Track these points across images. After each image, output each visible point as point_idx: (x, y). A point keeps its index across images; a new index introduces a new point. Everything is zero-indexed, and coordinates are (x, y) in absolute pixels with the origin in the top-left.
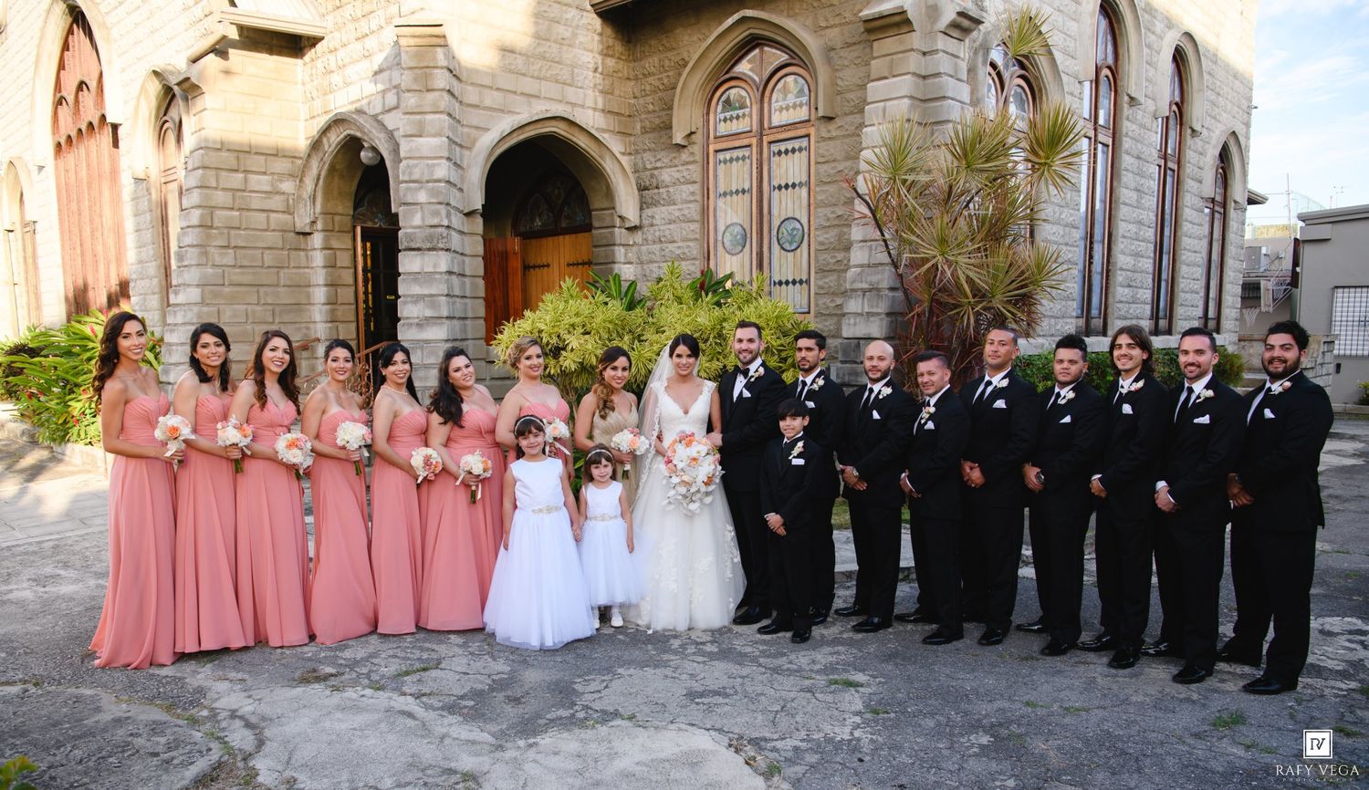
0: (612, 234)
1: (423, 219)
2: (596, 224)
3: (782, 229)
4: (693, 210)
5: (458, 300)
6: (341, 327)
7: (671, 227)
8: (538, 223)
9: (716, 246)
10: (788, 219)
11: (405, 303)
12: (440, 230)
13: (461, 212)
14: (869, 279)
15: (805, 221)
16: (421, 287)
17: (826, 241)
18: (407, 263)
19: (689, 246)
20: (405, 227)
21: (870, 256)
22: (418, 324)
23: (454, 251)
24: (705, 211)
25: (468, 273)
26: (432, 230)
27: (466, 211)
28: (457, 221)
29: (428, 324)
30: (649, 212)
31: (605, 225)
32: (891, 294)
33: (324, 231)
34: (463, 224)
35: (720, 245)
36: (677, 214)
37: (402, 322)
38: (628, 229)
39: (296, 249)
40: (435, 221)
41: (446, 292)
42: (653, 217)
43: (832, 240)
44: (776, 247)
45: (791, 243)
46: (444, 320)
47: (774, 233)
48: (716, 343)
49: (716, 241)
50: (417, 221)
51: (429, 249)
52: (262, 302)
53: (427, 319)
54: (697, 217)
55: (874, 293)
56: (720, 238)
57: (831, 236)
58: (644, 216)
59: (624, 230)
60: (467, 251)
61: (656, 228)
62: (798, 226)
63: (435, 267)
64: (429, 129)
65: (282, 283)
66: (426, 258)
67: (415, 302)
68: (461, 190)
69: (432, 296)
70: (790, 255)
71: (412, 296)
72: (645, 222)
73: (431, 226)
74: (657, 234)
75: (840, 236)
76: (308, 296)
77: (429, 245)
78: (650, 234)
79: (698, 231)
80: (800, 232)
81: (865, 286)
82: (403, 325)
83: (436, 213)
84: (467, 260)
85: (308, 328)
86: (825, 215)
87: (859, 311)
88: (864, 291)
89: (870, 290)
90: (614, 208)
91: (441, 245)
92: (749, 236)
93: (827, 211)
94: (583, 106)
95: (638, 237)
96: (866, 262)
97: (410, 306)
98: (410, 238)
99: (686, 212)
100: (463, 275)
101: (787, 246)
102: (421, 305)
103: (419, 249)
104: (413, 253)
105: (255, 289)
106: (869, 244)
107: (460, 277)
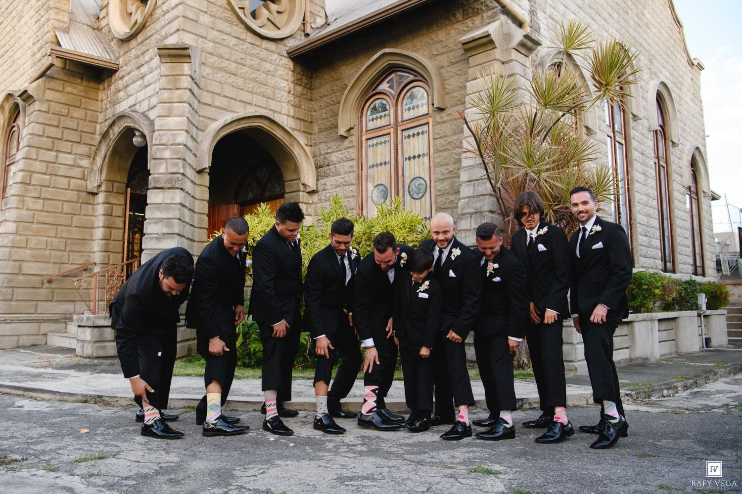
0: (298, 196)
1: (167, 168)
2: (287, 190)
3: (412, 185)
4: (352, 178)
5: (188, 226)
6: (112, 255)
7: (337, 189)
8: (250, 195)
9: (367, 200)
10: (416, 178)
11: (149, 223)
12: (177, 175)
13: (194, 169)
14: (474, 205)
15: (427, 179)
16: (161, 212)
17: (442, 189)
18: (153, 197)
19: (349, 201)
20: (153, 174)
21: (474, 191)
22: (157, 238)
23: (187, 192)
24: (359, 178)
25: (197, 210)
26: (172, 175)
27: (198, 169)
28: (190, 173)
29: (164, 238)
30: (322, 181)
31: (293, 190)
32: (490, 215)
33: (106, 191)
34: (195, 177)
35: (369, 199)
36: (341, 181)
37: (146, 236)
38: (308, 193)
39: (86, 203)
40: (175, 170)
41: (178, 217)
42: (325, 184)
43: (447, 187)
44: (408, 197)
45: (418, 194)
46: (176, 236)
47: (406, 188)
48: (367, 245)
49: (367, 197)
50: (162, 169)
51: (169, 188)
52: (59, 236)
53: (164, 234)
54: (354, 181)
55: (478, 215)
56: (370, 195)
57: (446, 185)
58: (319, 184)
59: (306, 194)
60: (197, 196)
61: (327, 191)
62: (423, 182)
63: (172, 199)
64: (175, 112)
65: (74, 224)
66: (167, 194)
67: (156, 223)
68: (195, 155)
69: (168, 219)
70: (418, 202)
71: (155, 219)
72: (320, 188)
73: (172, 173)
74: (328, 195)
75: (452, 185)
76: (92, 234)
77: (169, 185)
78: (323, 195)
79: (355, 190)
80: (424, 186)
81: (472, 210)
82: (147, 238)
83: (176, 165)
84: (197, 202)
85: (89, 256)
86: (441, 172)
87: (468, 228)
88: (471, 214)
89: (475, 213)
90: (299, 179)
91: (177, 186)
92: (389, 191)
93: (443, 169)
94: (280, 113)
95: (315, 198)
96: (471, 195)
97: (152, 225)
98: (157, 180)
99: (347, 179)
100: (193, 211)
101: (415, 196)
102: (160, 225)
103: (162, 188)
104: (157, 190)
105: (55, 227)
106: (473, 183)
107: (190, 212)
